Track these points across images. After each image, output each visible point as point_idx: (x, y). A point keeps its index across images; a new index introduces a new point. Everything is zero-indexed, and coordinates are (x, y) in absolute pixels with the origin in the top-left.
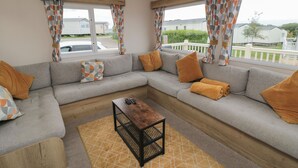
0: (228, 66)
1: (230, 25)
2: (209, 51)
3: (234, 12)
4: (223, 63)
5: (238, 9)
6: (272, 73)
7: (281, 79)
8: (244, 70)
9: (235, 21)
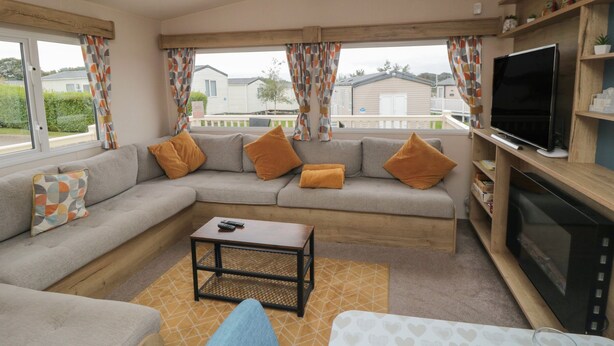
0: (333, 141)
1: (329, 83)
2: (302, 123)
3: (333, 67)
4: (326, 137)
5: (336, 62)
6: (388, 140)
7: (400, 146)
8: (356, 142)
9: (334, 78)
